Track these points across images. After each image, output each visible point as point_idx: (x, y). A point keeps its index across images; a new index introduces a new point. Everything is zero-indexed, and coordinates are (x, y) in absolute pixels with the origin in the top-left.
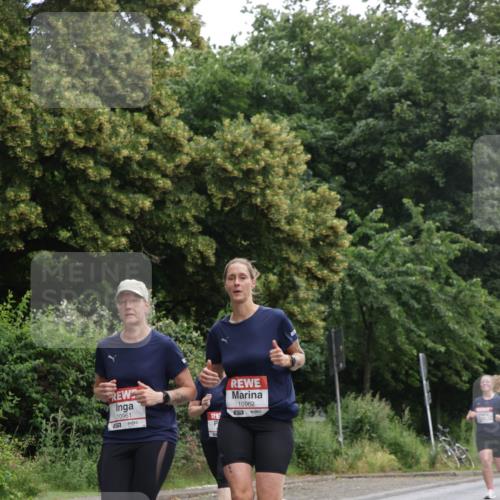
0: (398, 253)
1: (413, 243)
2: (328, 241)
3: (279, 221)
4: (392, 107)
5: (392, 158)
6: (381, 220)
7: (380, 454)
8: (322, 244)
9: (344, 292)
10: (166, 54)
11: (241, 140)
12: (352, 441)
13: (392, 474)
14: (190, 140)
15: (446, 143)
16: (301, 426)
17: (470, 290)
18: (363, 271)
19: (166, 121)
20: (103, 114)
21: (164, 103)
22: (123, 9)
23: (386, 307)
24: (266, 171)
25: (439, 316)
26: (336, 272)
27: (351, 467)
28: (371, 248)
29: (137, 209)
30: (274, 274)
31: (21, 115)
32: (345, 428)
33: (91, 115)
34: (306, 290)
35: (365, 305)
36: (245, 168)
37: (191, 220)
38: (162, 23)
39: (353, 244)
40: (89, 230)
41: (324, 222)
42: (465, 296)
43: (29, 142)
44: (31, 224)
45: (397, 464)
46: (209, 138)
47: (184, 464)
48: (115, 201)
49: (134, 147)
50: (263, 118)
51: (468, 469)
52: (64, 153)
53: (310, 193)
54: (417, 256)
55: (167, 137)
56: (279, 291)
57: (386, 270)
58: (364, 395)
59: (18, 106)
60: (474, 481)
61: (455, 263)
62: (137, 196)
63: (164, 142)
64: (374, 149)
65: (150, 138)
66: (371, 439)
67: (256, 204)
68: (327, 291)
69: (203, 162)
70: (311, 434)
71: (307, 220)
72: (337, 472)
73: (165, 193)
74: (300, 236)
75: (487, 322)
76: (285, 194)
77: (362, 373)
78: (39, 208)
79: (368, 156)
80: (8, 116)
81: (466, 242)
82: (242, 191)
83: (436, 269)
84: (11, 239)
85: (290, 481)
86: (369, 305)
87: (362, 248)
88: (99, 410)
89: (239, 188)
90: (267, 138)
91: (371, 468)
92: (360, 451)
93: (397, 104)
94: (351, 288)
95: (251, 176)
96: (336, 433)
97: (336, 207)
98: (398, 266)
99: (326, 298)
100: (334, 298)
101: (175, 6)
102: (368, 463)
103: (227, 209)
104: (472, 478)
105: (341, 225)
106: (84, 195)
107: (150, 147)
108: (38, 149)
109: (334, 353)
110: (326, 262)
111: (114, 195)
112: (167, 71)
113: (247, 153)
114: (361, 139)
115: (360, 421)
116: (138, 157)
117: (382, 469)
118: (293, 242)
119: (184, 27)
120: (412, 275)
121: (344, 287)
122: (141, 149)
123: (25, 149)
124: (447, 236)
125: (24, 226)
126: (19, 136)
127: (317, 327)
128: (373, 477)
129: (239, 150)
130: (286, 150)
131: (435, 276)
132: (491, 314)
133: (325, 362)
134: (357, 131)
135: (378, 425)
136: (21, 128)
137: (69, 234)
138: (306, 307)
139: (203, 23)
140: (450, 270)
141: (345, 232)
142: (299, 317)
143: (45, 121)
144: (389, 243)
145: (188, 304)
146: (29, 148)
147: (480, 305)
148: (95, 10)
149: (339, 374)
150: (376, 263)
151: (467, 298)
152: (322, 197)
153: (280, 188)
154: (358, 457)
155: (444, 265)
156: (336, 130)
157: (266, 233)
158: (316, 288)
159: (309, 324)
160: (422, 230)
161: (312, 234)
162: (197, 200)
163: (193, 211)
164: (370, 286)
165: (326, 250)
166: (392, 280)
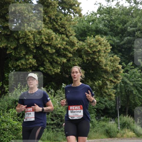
0: (136, 75)
1: (141, 72)
2: (116, 71)
3: (102, 66)
4: (135, 33)
6: (132, 66)
7: (130, 133)
8: (115, 72)
9: (121, 86)
10: (72, 18)
11: (92, 42)
12: (122, 129)
13: (134, 138)
14: (78, 42)
16: (108, 124)
18: (126, 80)
19: (71, 37)
20: (53, 35)
21: (70, 32)
22: (60, 6)
23: (132, 91)
24: (99, 51)
26: (119, 80)
27: (122, 136)
28: (129, 73)
29: (62, 62)
30: (101, 81)
31: (30, 35)
32: (120, 125)
33: (50, 35)
34: (110, 86)
35: (127, 90)
36: (93, 50)
37: (77, 65)
38: (71, 9)
39: (124, 72)
40: (49, 67)
41: (115, 66)
43: (33, 43)
44: (33, 65)
45: (135, 136)
46: (83, 42)
48: (56, 60)
49: (62, 44)
50: (98, 37)
52: (42, 46)
53: (111, 58)
55: (71, 42)
56: (102, 85)
57: (133, 80)
58: (126, 116)
59: (30, 32)
62: (62, 58)
63: (70, 43)
64: (130, 45)
65: (66, 42)
66: (128, 128)
67: (96, 61)
68: (116, 86)
69: (81, 49)
70: (111, 126)
71: (111, 65)
72: (118, 138)
73: (70, 57)
74: (108, 70)
76: (104, 58)
77: (125, 109)
78: (35, 60)
79: (128, 47)
80: (27, 35)
82: (92, 57)
84: (28, 69)
85: (104, 140)
86: (128, 90)
87: (126, 73)
88: (51, 119)
89: (91, 56)
90: (100, 42)
91: (128, 136)
92: (124, 132)
93: (136, 33)
94: (123, 85)
95: (95, 53)
96: (118, 126)
97: (119, 62)
98: (136, 79)
99: (115, 88)
100: (118, 88)
101: (74, 5)
102: (127, 135)
103: (88, 62)
105: (120, 67)
106: (48, 57)
107: (66, 44)
108: (35, 44)
109: (118, 103)
110: (116, 77)
111: (56, 58)
112: (72, 23)
113: (94, 46)
114: (126, 43)
115: (125, 123)
116: (63, 47)
117: (131, 137)
118: (106, 72)
119: (77, 11)
120: (140, 81)
121: (121, 85)
122: (64, 45)
123: (31, 44)
125: (31, 66)
126: (30, 41)
127: (113, 96)
128: (128, 139)
129: (92, 45)
130: (105, 46)
133: (115, 106)
134: (125, 40)
135: (130, 124)
136: (30, 38)
137: (43, 69)
138: (109, 90)
139: (82, 10)
141: (121, 69)
142: (108, 93)
143: (37, 37)
144: (134, 72)
146: (33, 44)
148: (52, 6)
149: (119, 109)
150: (130, 78)
152: (115, 59)
153: (103, 56)
154: (124, 133)
156: (119, 40)
157: (99, 69)
158: (113, 84)
159: (110, 95)
161: (112, 69)
162: (79, 59)
163: (78, 62)
164: (128, 84)
165: (116, 74)
166: (135, 83)
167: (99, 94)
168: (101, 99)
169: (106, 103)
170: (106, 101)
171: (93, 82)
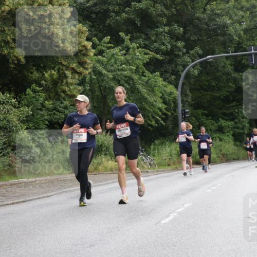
0: (118, 59)
1: (125, 55)
2: (82, 53)
5: (114, 11)
6: (109, 43)
7: (110, 162)
9: (91, 79)
12: (96, 156)
15: (140, 4)
17: (154, 79)
18: (100, 68)
23: (112, 87)
25: (139, 92)
26: (87, 69)
27: (96, 169)
28: (104, 57)
30: (55, 71)
34: (71, 79)
35: (102, 86)
37: (11, 41)
39: (95, 55)
42: (152, 81)
47: (8, 168)
51: (154, 169)
54: (128, 61)
56: (58, 79)
57: (112, 68)
60: (157, 174)
61: (147, 65)
64: (105, 7)
66: (106, 154)
68: (82, 79)
75: (163, 95)
79: (102, 11)
81: (152, 54)
83: (137, 68)
86: (104, 86)
87: (100, 57)
91: (106, 169)
92: (100, 161)
94: (95, 77)
97: (86, 35)
98: (118, 66)
99: (82, 83)
100: (86, 83)
102: (104, 167)
104: (156, 173)
105: (89, 44)
110: (82, 64)
115: (101, 146)
117: (111, 170)
120: (125, 71)
121: (91, 77)
124: (142, 51)
128: (107, 174)
129: (36, 5)
130: (60, 5)
131: (137, 71)
132: (165, 90)
135: (109, 147)
138: (72, 87)
140: (144, 68)
141: (91, 48)
142: (68, 93)
144: (114, 54)
145: (10, 85)
147: (159, 86)
150: (106, 65)
151: (153, 83)
152: (79, 30)
154: (99, 164)
155: (141, 66)
158: (77, 76)
159: (73, 96)
160: (130, 48)
162: (14, 30)
163: (11, 36)
164: (104, 77)
165: (82, 57)
166: (115, 73)
167: (52, 95)
168: (58, 103)
169: (67, 112)
170: (66, 108)
171: (41, 72)
